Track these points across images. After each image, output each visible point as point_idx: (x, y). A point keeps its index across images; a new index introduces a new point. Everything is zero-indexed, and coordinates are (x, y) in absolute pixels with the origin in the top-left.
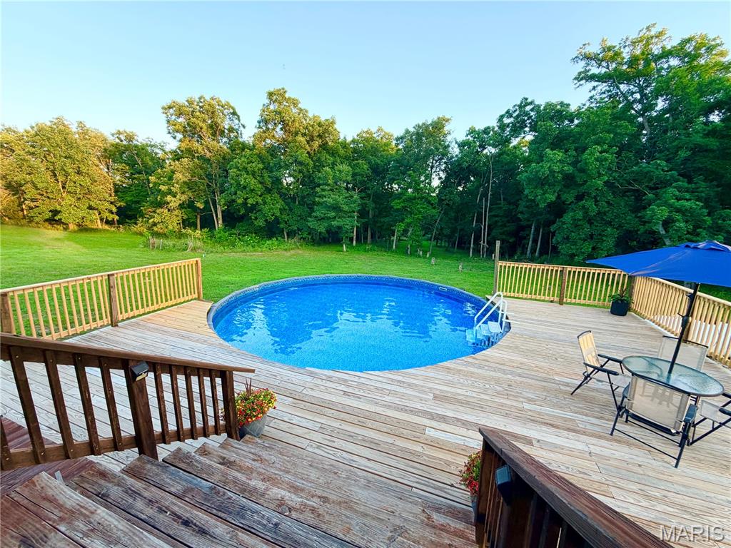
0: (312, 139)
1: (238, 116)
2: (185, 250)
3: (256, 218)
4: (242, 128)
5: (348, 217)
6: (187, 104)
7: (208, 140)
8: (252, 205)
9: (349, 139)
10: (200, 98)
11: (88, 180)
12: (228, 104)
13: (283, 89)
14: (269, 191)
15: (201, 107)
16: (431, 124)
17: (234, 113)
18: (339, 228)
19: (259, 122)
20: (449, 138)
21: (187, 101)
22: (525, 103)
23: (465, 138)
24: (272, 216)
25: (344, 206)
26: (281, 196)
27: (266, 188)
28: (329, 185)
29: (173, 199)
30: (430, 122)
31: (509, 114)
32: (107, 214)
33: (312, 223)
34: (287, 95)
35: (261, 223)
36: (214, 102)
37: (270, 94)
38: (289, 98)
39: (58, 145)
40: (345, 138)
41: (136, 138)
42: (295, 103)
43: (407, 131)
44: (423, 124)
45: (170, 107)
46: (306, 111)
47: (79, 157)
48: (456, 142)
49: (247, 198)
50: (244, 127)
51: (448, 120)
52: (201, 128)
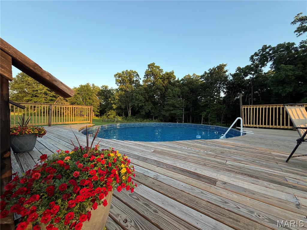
0: (164, 80)
1: (139, 76)
2: (114, 122)
3: (142, 111)
4: (140, 80)
5: (179, 110)
6: (122, 73)
7: (128, 84)
8: (140, 106)
9: (180, 79)
10: (126, 71)
11: (92, 101)
12: (135, 72)
13: (154, 63)
14: (147, 101)
15: (126, 74)
16: (216, 68)
17: (137, 75)
18: (175, 114)
19: (145, 76)
20: (227, 74)
21: (122, 72)
22: (265, 48)
23: (235, 72)
24: (148, 110)
25: (177, 105)
26: (152, 103)
27: (146, 100)
28: (170, 97)
29: (115, 106)
30: (216, 67)
31: (256, 54)
32: (97, 113)
33: (163, 113)
34: (155, 65)
35: (144, 113)
36: (131, 72)
37: (149, 66)
38: (156, 66)
39: (85, 91)
40: (178, 79)
41: (108, 87)
42: (158, 67)
43: (205, 73)
44: (213, 68)
45: (117, 75)
46: (162, 70)
47: (90, 94)
48: (231, 75)
49: (139, 103)
50: (140, 79)
51: (225, 65)
52: (125, 80)
